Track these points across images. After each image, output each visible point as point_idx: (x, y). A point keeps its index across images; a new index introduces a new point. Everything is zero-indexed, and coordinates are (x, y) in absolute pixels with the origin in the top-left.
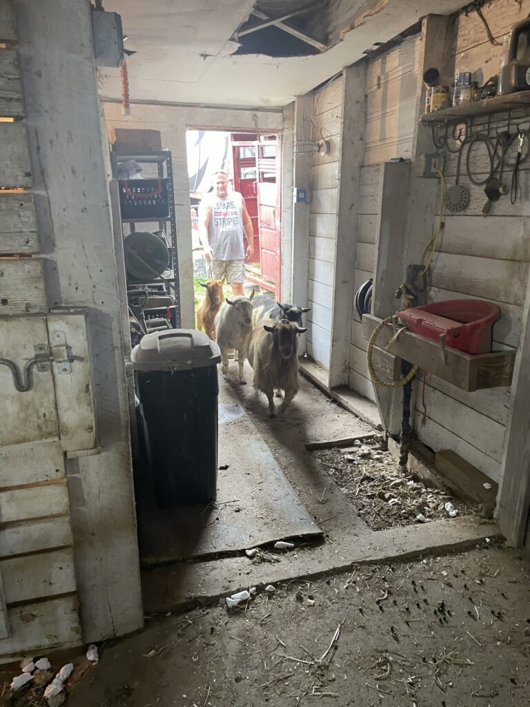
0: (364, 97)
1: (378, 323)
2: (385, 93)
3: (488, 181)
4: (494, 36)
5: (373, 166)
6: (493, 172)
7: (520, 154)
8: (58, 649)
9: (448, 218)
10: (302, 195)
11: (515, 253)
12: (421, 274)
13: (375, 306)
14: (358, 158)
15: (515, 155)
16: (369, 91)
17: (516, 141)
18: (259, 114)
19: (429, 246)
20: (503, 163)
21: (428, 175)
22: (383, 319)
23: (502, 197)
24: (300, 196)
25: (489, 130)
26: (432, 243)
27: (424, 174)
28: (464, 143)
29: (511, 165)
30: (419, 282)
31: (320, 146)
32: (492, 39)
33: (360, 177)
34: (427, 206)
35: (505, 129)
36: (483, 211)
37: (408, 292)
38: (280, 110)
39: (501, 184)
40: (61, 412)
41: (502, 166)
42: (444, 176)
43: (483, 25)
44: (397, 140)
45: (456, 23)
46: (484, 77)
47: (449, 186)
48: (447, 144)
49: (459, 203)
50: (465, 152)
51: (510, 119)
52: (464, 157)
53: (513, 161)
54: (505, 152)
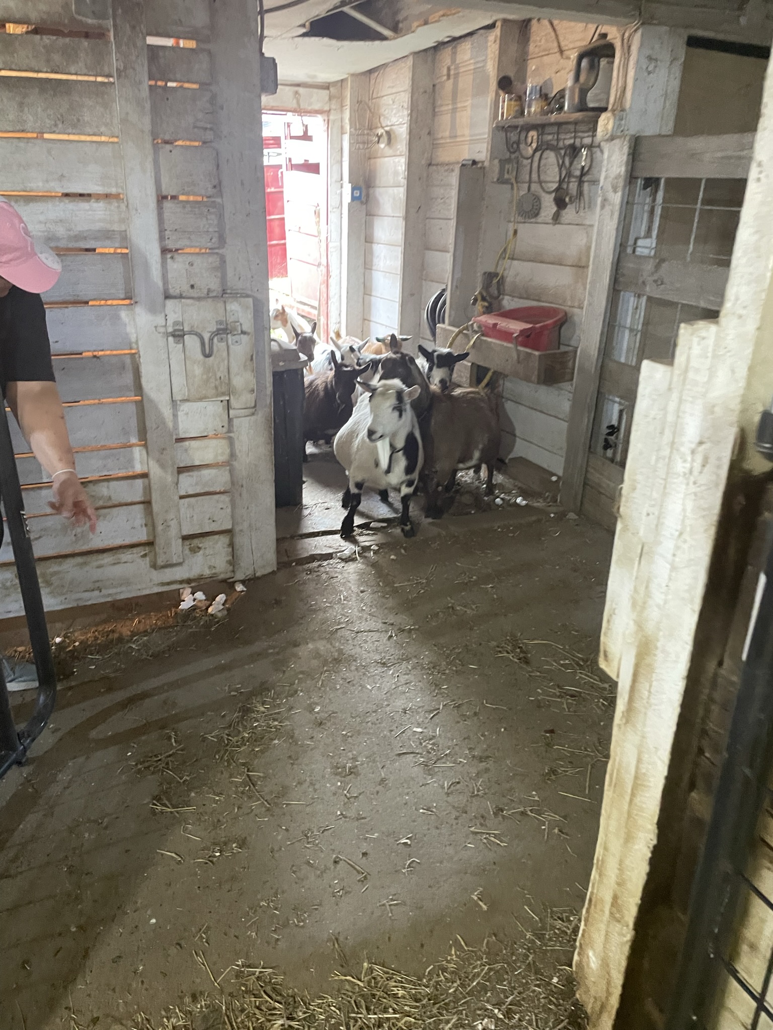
0: (431, 87)
1: (453, 332)
2: (455, 84)
3: (557, 190)
4: (564, 49)
5: (442, 164)
6: (561, 182)
7: (583, 167)
8: (214, 579)
9: (521, 225)
10: (357, 193)
11: (580, 259)
12: (495, 281)
13: (450, 316)
14: (426, 155)
15: (579, 167)
16: (439, 80)
17: (580, 154)
18: (301, 90)
19: (501, 254)
20: (569, 174)
21: (501, 181)
22: (458, 327)
23: (569, 206)
24: (355, 195)
25: (558, 140)
26: (505, 250)
27: (498, 180)
28: (535, 151)
29: (576, 177)
30: (494, 290)
31: (379, 137)
32: (561, 52)
33: (428, 176)
34: (500, 212)
35: (572, 141)
36: (553, 218)
37: (484, 299)
38: (326, 86)
39: (567, 194)
40: (232, 376)
41: (569, 177)
42: (517, 182)
43: (553, 34)
44: (468, 138)
45: (529, 27)
46: (554, 87)
47: (522, 193)
48: (520, 151)
49: (531, 211)
50: (536, 158)
51: (575, 132)
52: (535, 165)
53: (578, 173)
54: (571, 164)
